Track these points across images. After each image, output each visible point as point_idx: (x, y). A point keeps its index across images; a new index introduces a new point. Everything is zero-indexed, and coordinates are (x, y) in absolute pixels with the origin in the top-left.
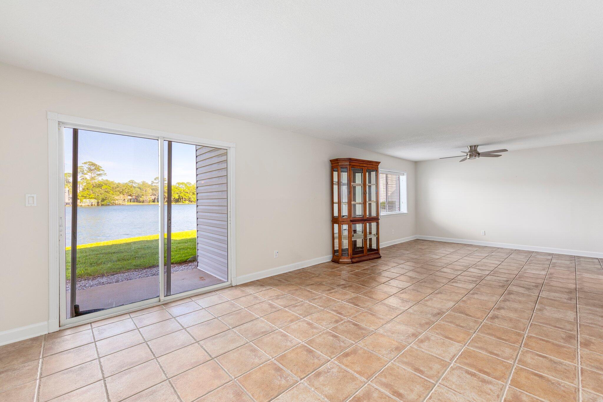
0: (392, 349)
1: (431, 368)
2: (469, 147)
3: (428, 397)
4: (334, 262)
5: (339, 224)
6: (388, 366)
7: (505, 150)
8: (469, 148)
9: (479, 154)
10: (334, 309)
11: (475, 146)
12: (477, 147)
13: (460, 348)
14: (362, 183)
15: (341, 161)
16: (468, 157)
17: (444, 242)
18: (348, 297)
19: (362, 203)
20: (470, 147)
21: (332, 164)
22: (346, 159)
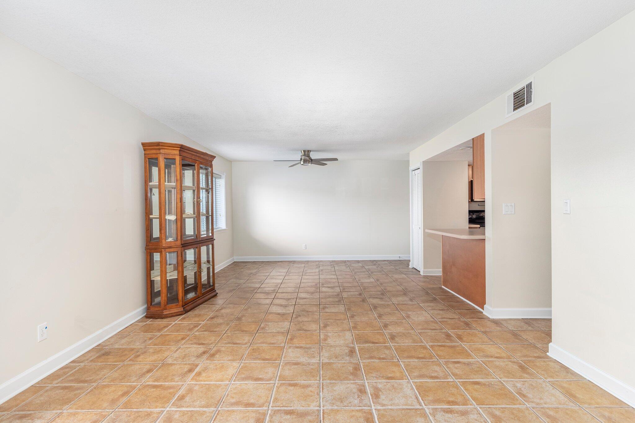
2: (302, 151)
4: (151, 318)
5: (161, 252)
7: (336, 159)
8: (303, 153)
9: (312, 160)
10: (233, 401)
11: (308, 151)
12: (310, 152)
14: (194, 185)
15: (164, 147)
16: (302, 163)
17: (267, 262)
18: (231, 371)
19: (195, 216)
20: (304, 151)
21: (145, 150)
22: (174, 146)
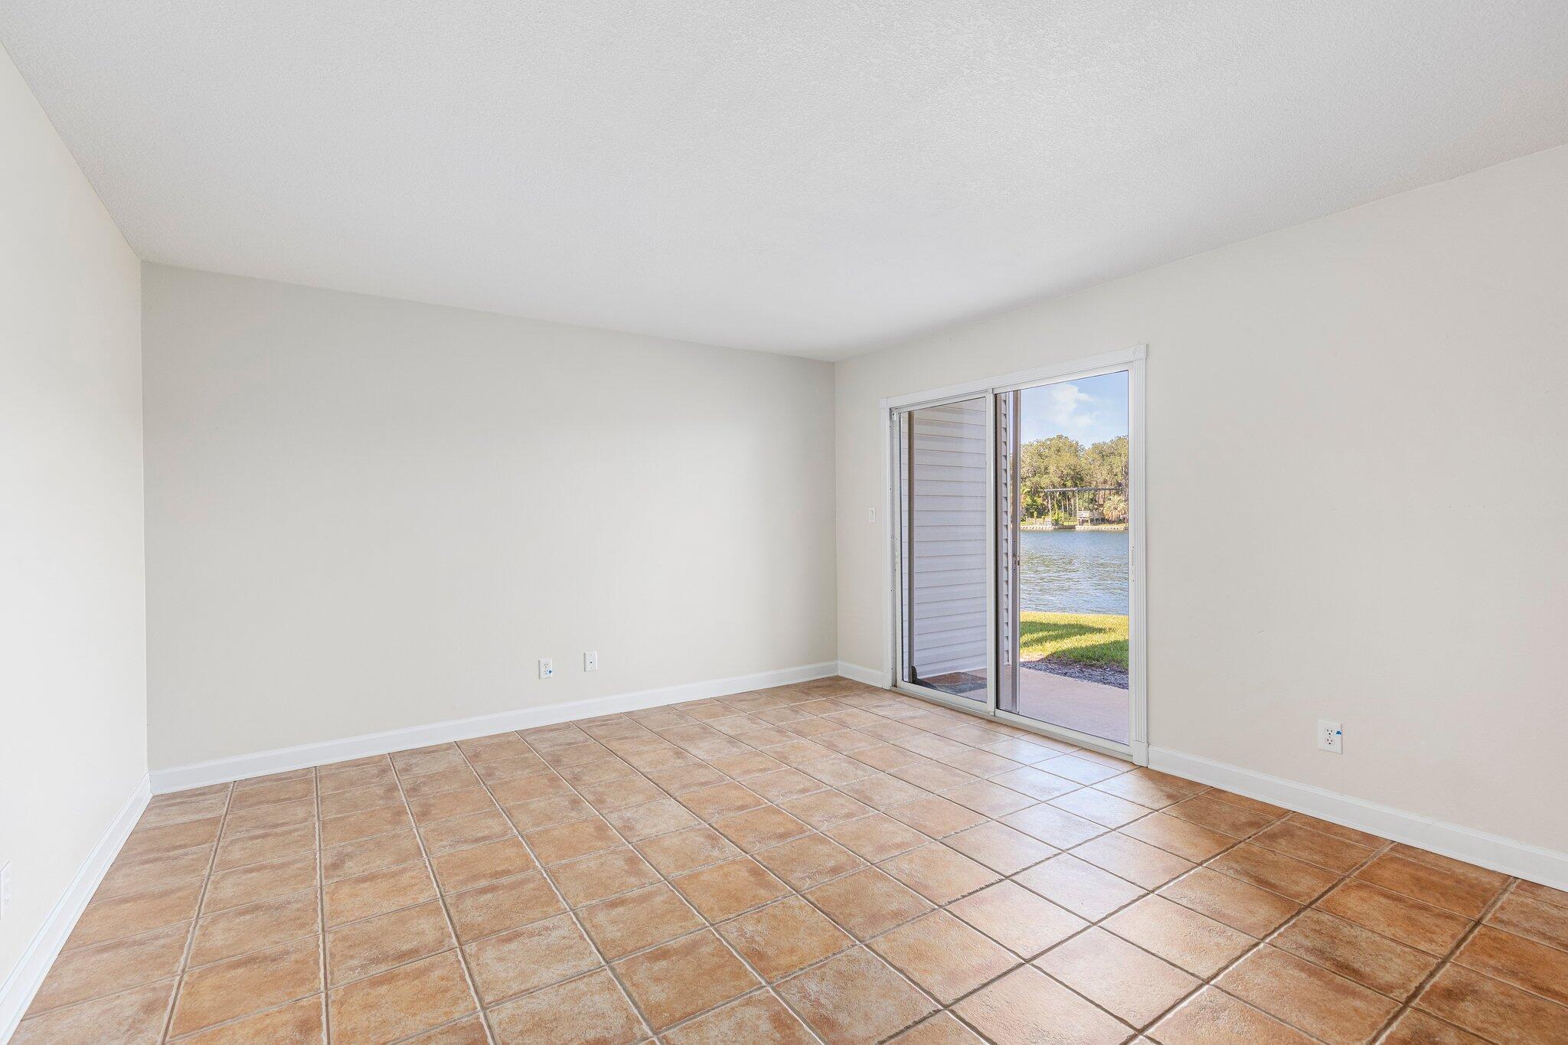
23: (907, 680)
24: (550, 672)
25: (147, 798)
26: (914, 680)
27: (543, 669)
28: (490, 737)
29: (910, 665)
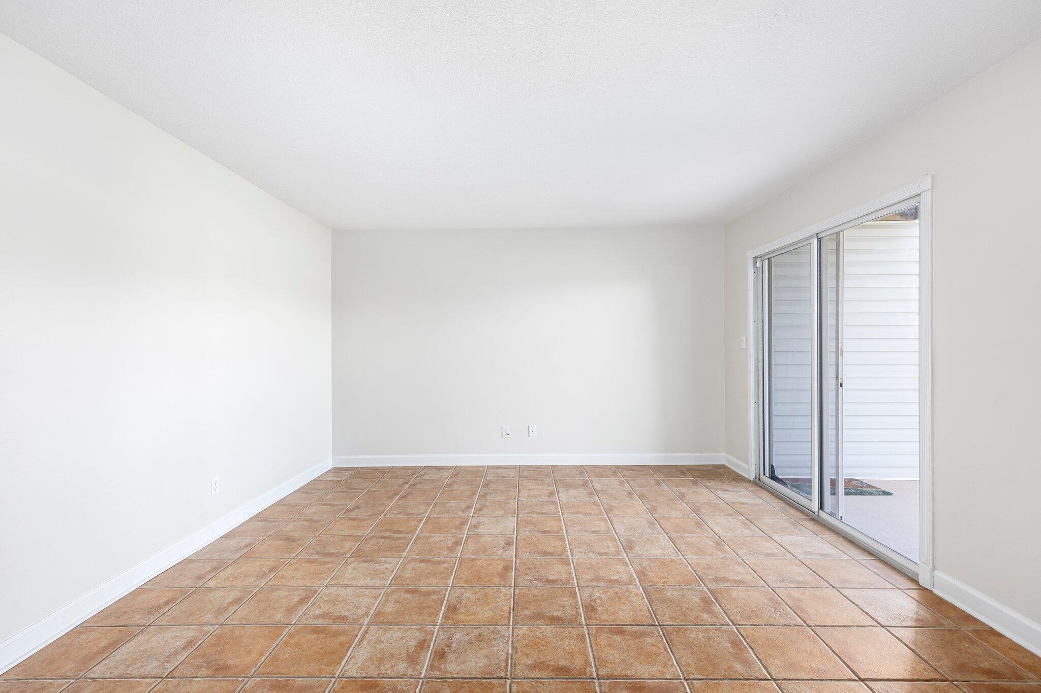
0: (461, 605)
1: (397, 602)
3: (395, 571)
6: (450, 578)
13: (348, 667)
23: (768, 476)
24: (508, 434)
25: (330, 467)
26: (773, 477)
27: (504, 432)
28: (473, 466)
29: (769, 464)
